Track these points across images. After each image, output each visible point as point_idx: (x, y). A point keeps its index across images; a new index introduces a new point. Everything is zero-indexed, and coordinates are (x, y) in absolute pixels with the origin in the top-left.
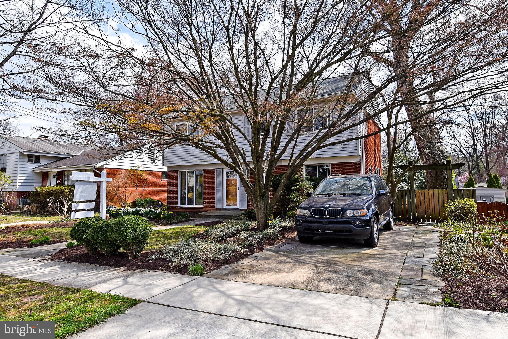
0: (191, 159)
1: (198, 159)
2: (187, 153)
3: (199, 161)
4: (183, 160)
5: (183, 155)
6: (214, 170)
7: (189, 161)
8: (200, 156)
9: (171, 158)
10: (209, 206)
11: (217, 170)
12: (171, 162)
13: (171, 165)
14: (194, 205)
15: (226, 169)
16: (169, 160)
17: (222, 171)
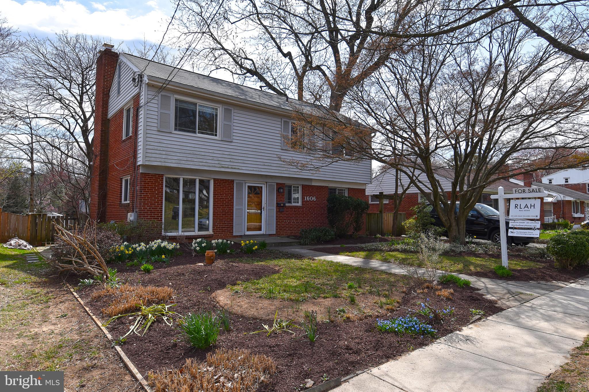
0: (205, 161)
1: (217, 162)
2: (198, 149)
3: (219, 166)
4: (189, 159)
5: (189, 152)
6: (233, 181)
7: (201, 164)
8: (220, 159)
9: (164, 153)
10: (222, 233)
11: (237, 181)
12: (163, 160)
13: (163, 164)
14: (197, 233)
15: (248, 182)
16: (157, 156)
17: (244, 184)
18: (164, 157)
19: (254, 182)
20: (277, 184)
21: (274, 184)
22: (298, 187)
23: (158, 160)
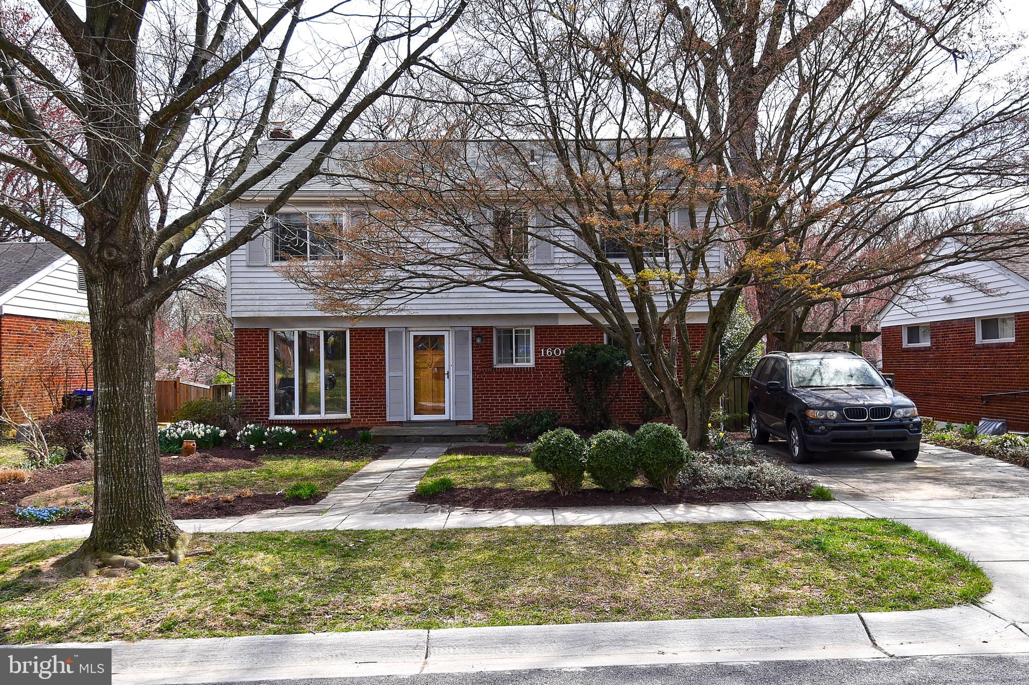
6: (384, 331)
9: (257, 297)
10: (367, 417)
11: (391, 330)
12: (256, 308)
13: (257, 314)
14: (323, 416)
15: (415, 329)
16: (248, 303)
17: (404, 334)
18: (258, 303)
19: (427, 329)
20: (474, 328)
21: (466, 329)
22: (528, 331)
23: (249, 308)
